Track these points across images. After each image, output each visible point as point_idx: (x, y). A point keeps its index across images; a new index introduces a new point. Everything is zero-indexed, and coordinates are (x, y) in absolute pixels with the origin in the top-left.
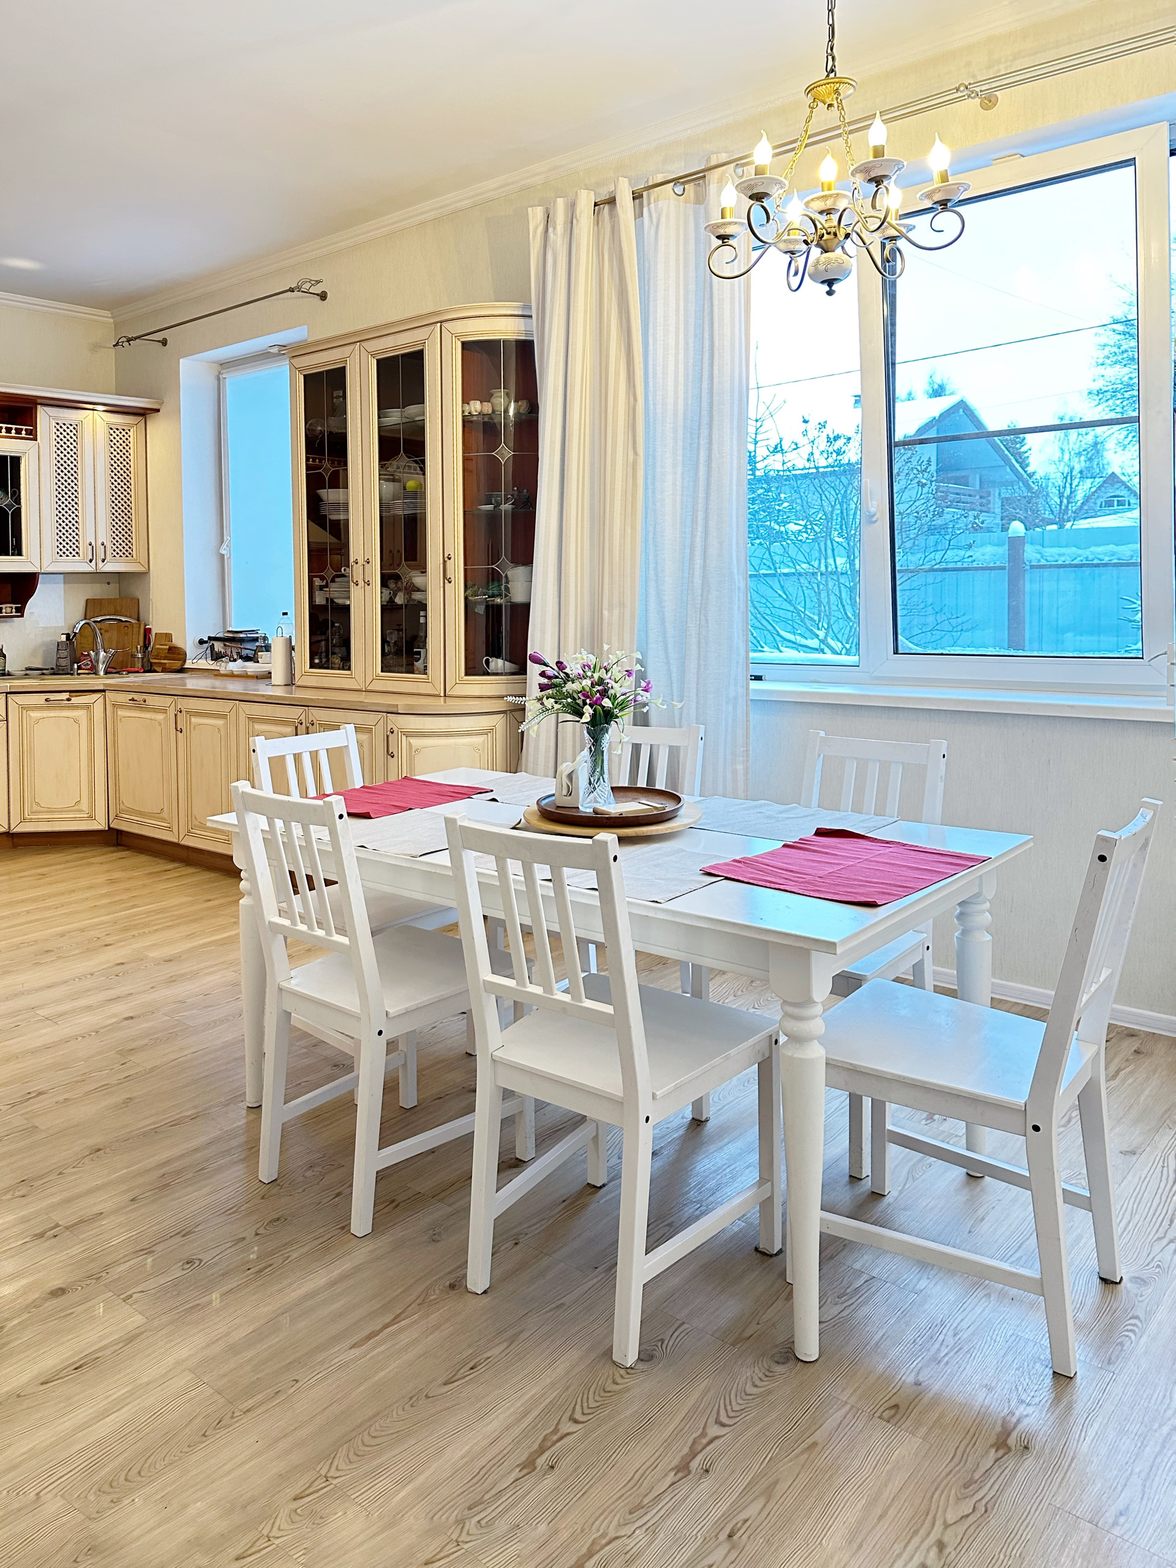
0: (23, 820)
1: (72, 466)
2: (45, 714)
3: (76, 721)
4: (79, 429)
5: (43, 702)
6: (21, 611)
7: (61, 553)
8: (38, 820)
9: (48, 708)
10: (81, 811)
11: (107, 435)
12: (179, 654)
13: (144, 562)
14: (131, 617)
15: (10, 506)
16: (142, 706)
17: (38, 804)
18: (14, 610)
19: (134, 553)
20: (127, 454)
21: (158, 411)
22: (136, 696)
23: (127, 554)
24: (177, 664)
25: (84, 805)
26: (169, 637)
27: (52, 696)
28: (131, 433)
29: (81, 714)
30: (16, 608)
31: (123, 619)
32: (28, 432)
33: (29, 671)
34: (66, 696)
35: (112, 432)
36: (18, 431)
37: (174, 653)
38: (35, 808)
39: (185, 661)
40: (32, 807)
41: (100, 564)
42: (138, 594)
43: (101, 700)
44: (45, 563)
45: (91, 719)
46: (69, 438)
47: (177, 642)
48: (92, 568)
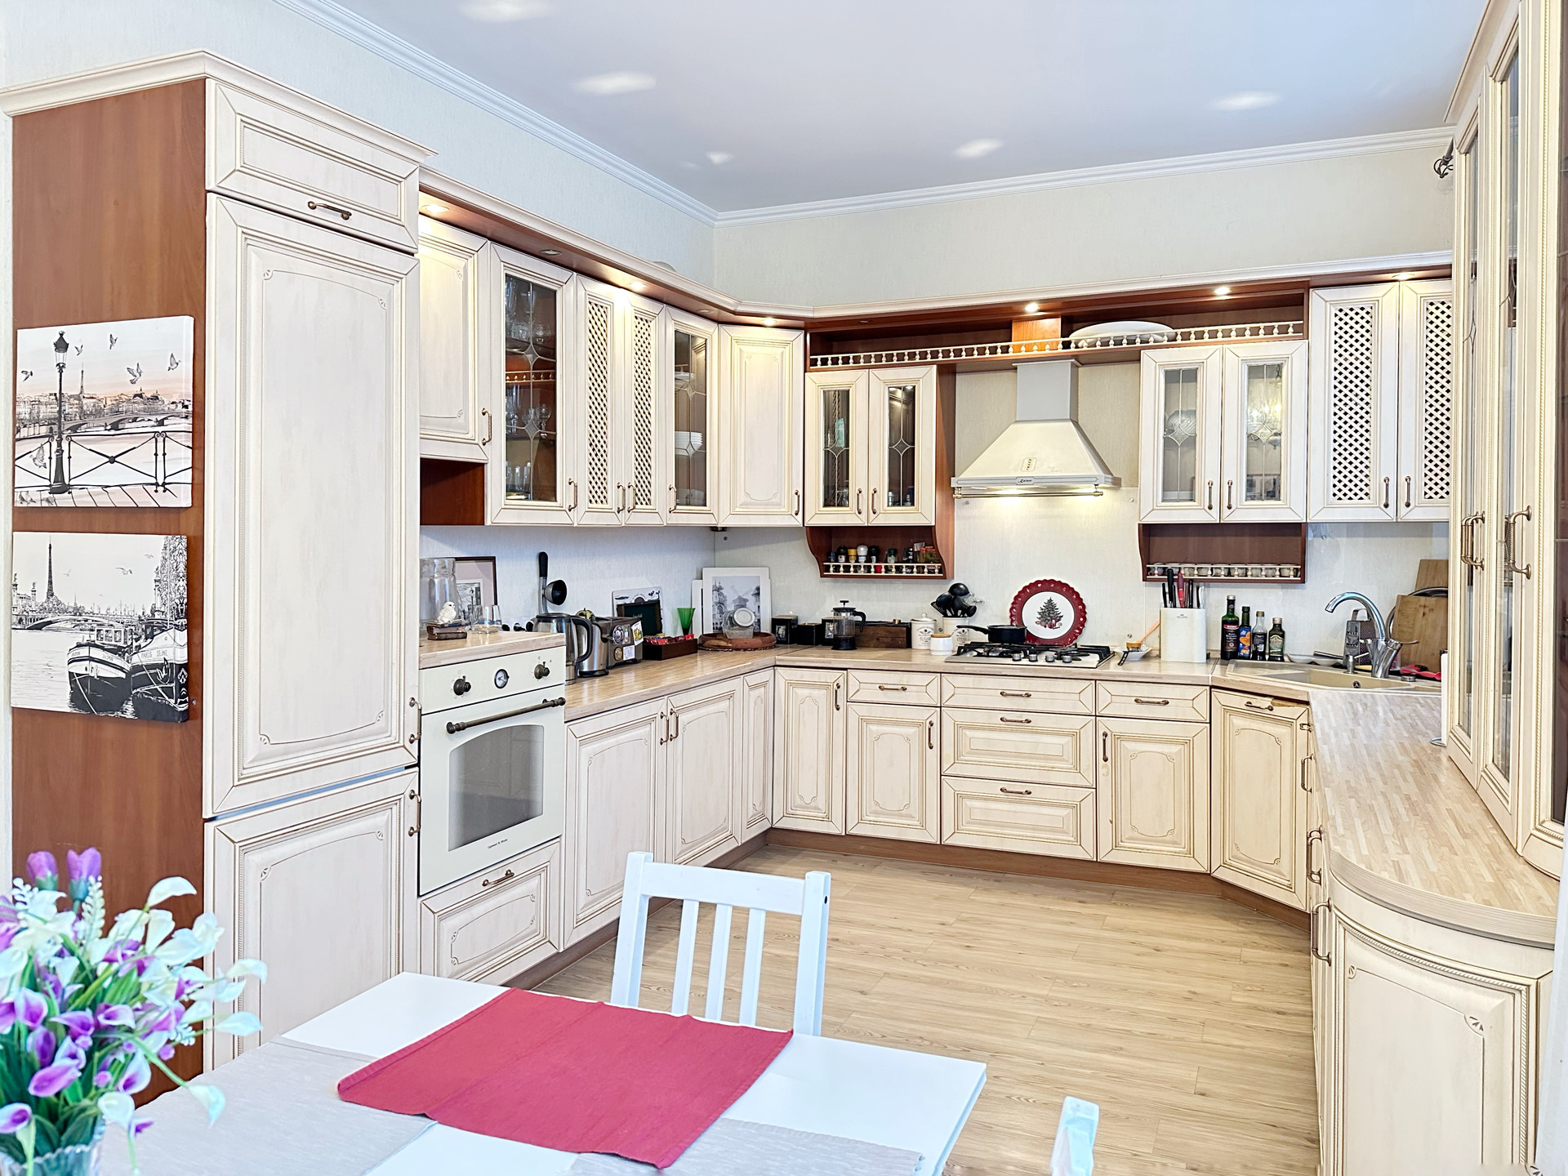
0: (1224, 864)
2: (1247, 723)
3: (1278, 741)
4: (1374, 312)
5: (1244, 706)
6: (1301, 575)
7: (1341, 494)
9: (1250, 716)
11: (1422, 314)
17: (1238, 848)
18: (1296, 573)
27: (1255, 701)
29: (1283, 731)
32: (1298, 329)
34: (1268, 702)
35: (1431, 308)
36: (1283, 330)
38: (1235, 852)
41: (1403, 510)
43: (1305, 718)
45: (1294, 743)
48: (1388, 515)
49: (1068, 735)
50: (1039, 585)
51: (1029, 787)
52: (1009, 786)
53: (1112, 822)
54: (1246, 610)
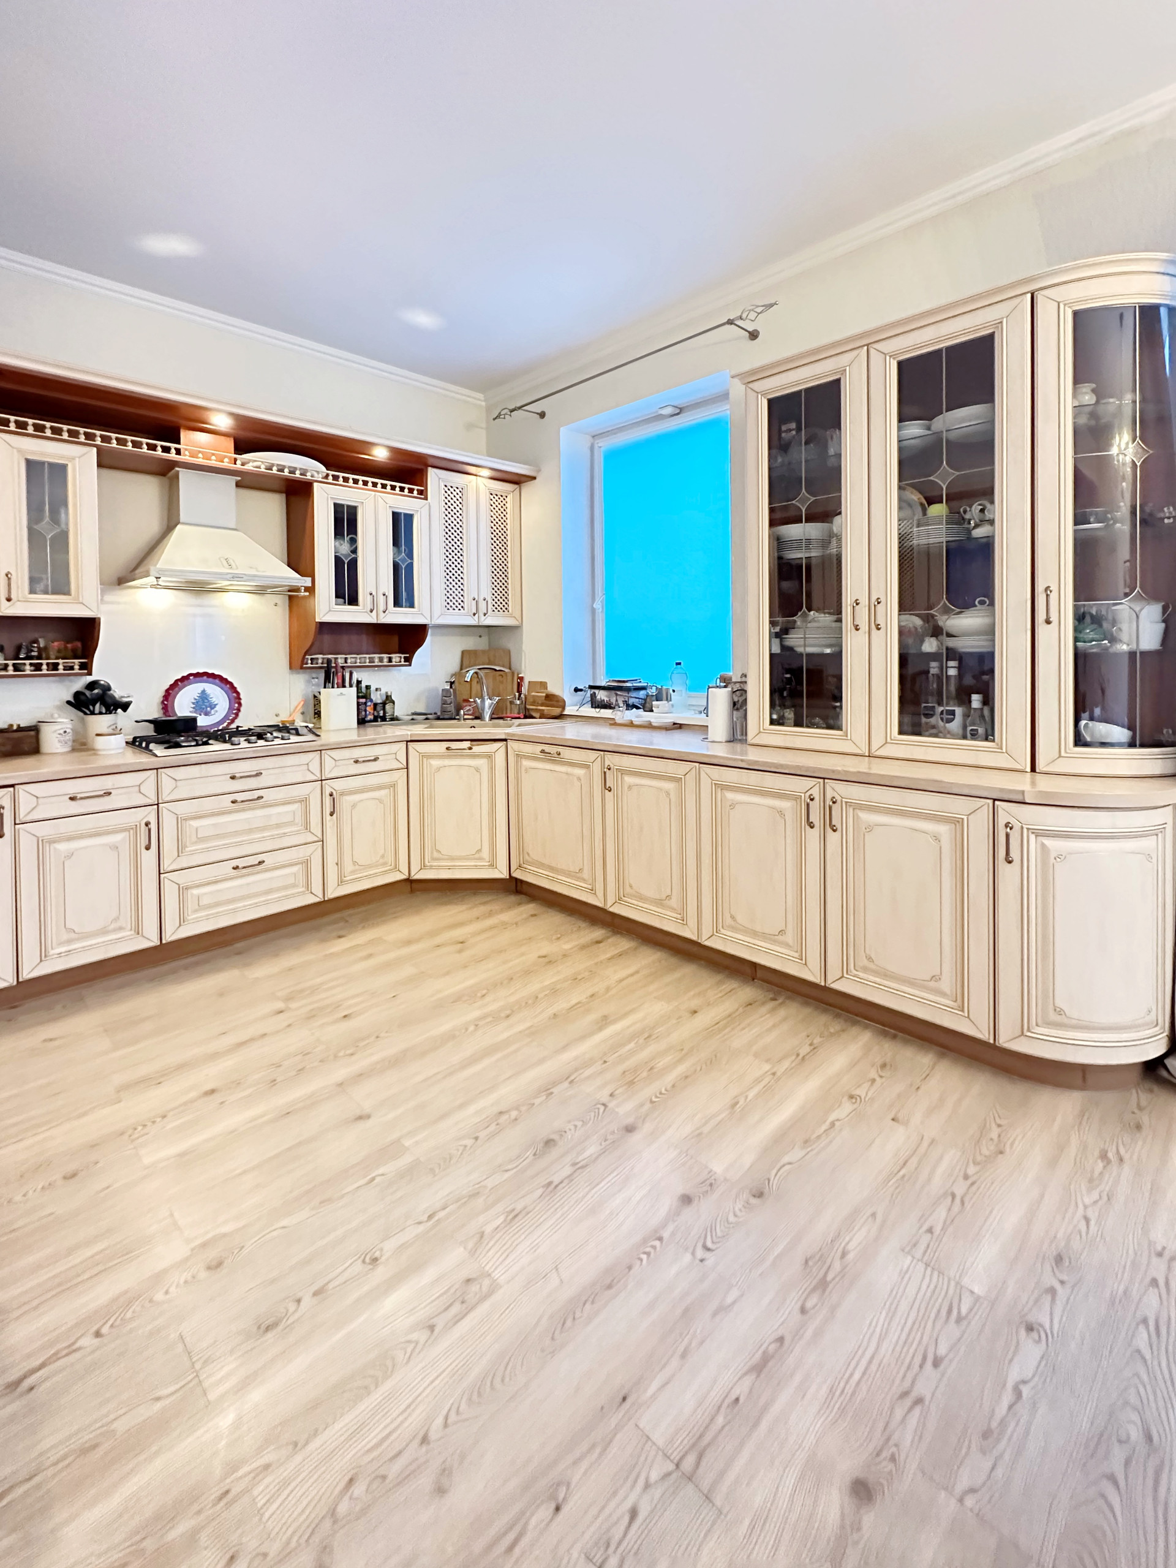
0: (423, 867)
1: (458, 526)
2: (447, 762)
3: (477, 770)
4: (463, 491)
5: (444, 750)
6: (408, 660)
7: (448, 606)
8: (439, 868)
9: (449, 757)
10: (481, 859)
11: (488, 499)
12: (558, 701)
13: (518, 616)
14: (503, 666)
15: (403, 560)
16: (556, 759)
17: (439, 851)
18: (403, 660)
19: (510, 609)
20: (505, 518)
21: (534, 478)
22: (547, 748)
23: (504, 609)
24: (556, 711)
25: (485, 854)
26: (543, 685)
27: (454, 745)
28: (507, 499)
29: (482, 763)
30: (405, 657)
31: (498, 668)
32: (420, 492)
33: (415, 717)
34: (467, 744)
35: (492, 497)
36: (411, 491)
37: (551, 700)
38: (436, 855)
39: (564, 708)
40: (432, 853)
41: (483, 618)
42: (510, 646)
43: (503, 749)
44: (436, 613)
45: (492, 769)
46: (455, 502)
47: (552, 689)
48: (473, 621)
49: (296, 802)
50: (191, 678)
51: (260, 858)
52: (240, 863)
53: (337, 864)
54: (368, 687)
